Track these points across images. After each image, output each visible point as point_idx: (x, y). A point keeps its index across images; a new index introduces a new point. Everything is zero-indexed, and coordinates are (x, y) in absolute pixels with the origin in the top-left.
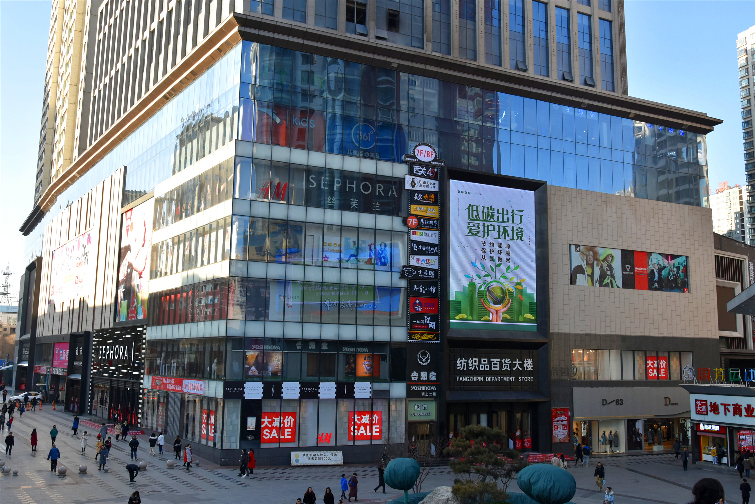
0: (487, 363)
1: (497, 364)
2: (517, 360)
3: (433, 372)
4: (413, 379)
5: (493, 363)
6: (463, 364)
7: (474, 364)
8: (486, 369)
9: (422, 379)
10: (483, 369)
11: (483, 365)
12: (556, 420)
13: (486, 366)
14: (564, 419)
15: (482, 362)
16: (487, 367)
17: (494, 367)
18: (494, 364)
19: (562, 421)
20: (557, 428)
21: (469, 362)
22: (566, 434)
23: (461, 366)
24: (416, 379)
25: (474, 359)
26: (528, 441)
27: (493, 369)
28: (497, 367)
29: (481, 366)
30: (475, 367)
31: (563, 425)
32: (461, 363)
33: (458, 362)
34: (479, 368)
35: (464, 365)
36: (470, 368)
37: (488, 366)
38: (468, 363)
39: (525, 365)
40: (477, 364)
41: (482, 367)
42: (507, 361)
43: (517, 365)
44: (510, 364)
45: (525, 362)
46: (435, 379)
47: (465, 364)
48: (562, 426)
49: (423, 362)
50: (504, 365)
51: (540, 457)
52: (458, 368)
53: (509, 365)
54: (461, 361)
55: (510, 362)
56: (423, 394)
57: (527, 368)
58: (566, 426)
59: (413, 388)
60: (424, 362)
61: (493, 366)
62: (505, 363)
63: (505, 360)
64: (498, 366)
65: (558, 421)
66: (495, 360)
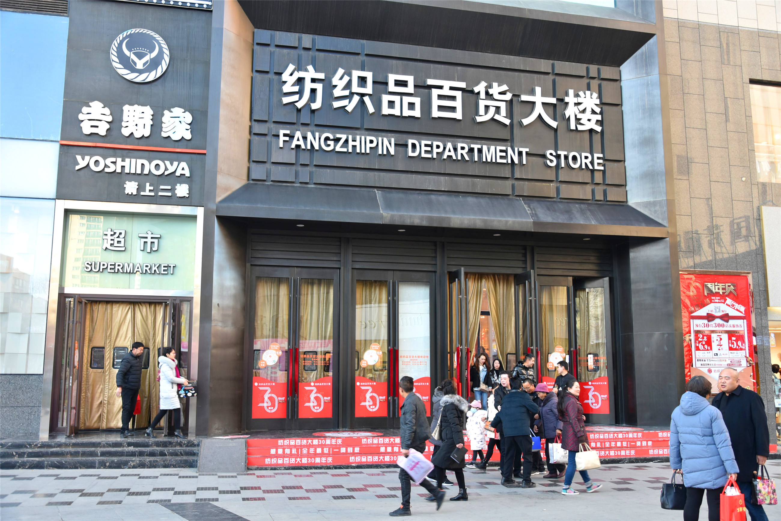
0: (410, 89)
1: (453, 98)
2: (538, 90)
3: (178, 111)
4: (87, 129)
5: (435, 92)
6: (308, 86)
7: (355, 88)
8: (407, 113)
9: (126, 132)
10: (396, 112)
11: (397, 99)
12: (703, 312)
13: (407, 100)
14: (732, 312)
15: (392, 87)
16: (411, 106)
17: (441, 108)
18: (440, 97)
19: (726, 318)
20: (709, 343)
21: (335, 81)
22: (744, 363)
23: (300, 93)
24: (102, 130)
25: (356, 74)
26: (597, 388)
27: (436, 113)
28: (453, 109)
29: (386, 98)
30: (362, 103)
31: (731, 334)
32: (300, 81)
33: (285, 77)
34: (378, 105)
35: (313, 91)
36: (337, 104)
37: (417, 101)
38: (329, 87)
39: (571, 111)
40: (369, 89)
41: (391, 104)
42: (495, 90)
43: (539, 109)
44: (510, 103)
45: (570, 99)
46: (188, 136)
47: (319, 87)
48: (725, 337)
49: (133, 70)
50: (482, 104)
51: (634, 440)
52: (286, 100)
53: (503, 106)
54: (301, 74)
55: (508, 96)
56: (131, 187)
57: (578, 120)
58: (740, 338)
59: (82, 164)
60: (140, 72)
61: (436, 103)
62: (489, 96)
63: (490, 86)
64: (458, 104)
65: (710, 317)
66: (447, 84)
